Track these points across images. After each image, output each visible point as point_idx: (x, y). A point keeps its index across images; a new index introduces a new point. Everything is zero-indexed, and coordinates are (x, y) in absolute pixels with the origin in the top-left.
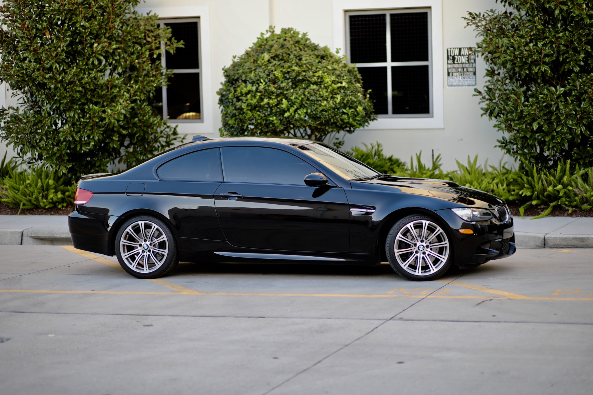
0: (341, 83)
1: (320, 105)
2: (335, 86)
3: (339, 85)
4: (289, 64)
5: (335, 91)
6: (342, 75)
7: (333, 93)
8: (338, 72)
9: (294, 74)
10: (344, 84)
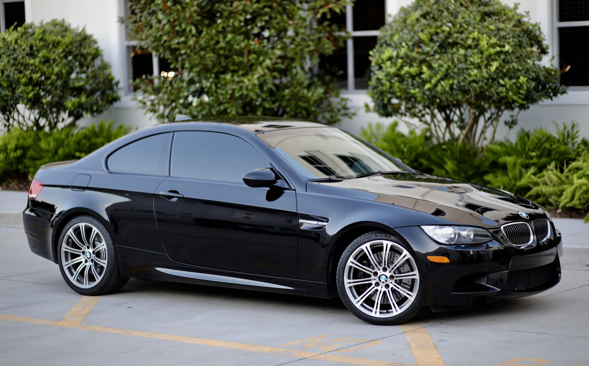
0: (504, 46)
1: (470, 75)
2: (492, 51)
3: (498, 49)
4: (439, 24)
5: (493, 57)
6: (508, 37)
7: (490, 59)
8: (502, 33)
9: (442, 36)
10: (507, 48)
